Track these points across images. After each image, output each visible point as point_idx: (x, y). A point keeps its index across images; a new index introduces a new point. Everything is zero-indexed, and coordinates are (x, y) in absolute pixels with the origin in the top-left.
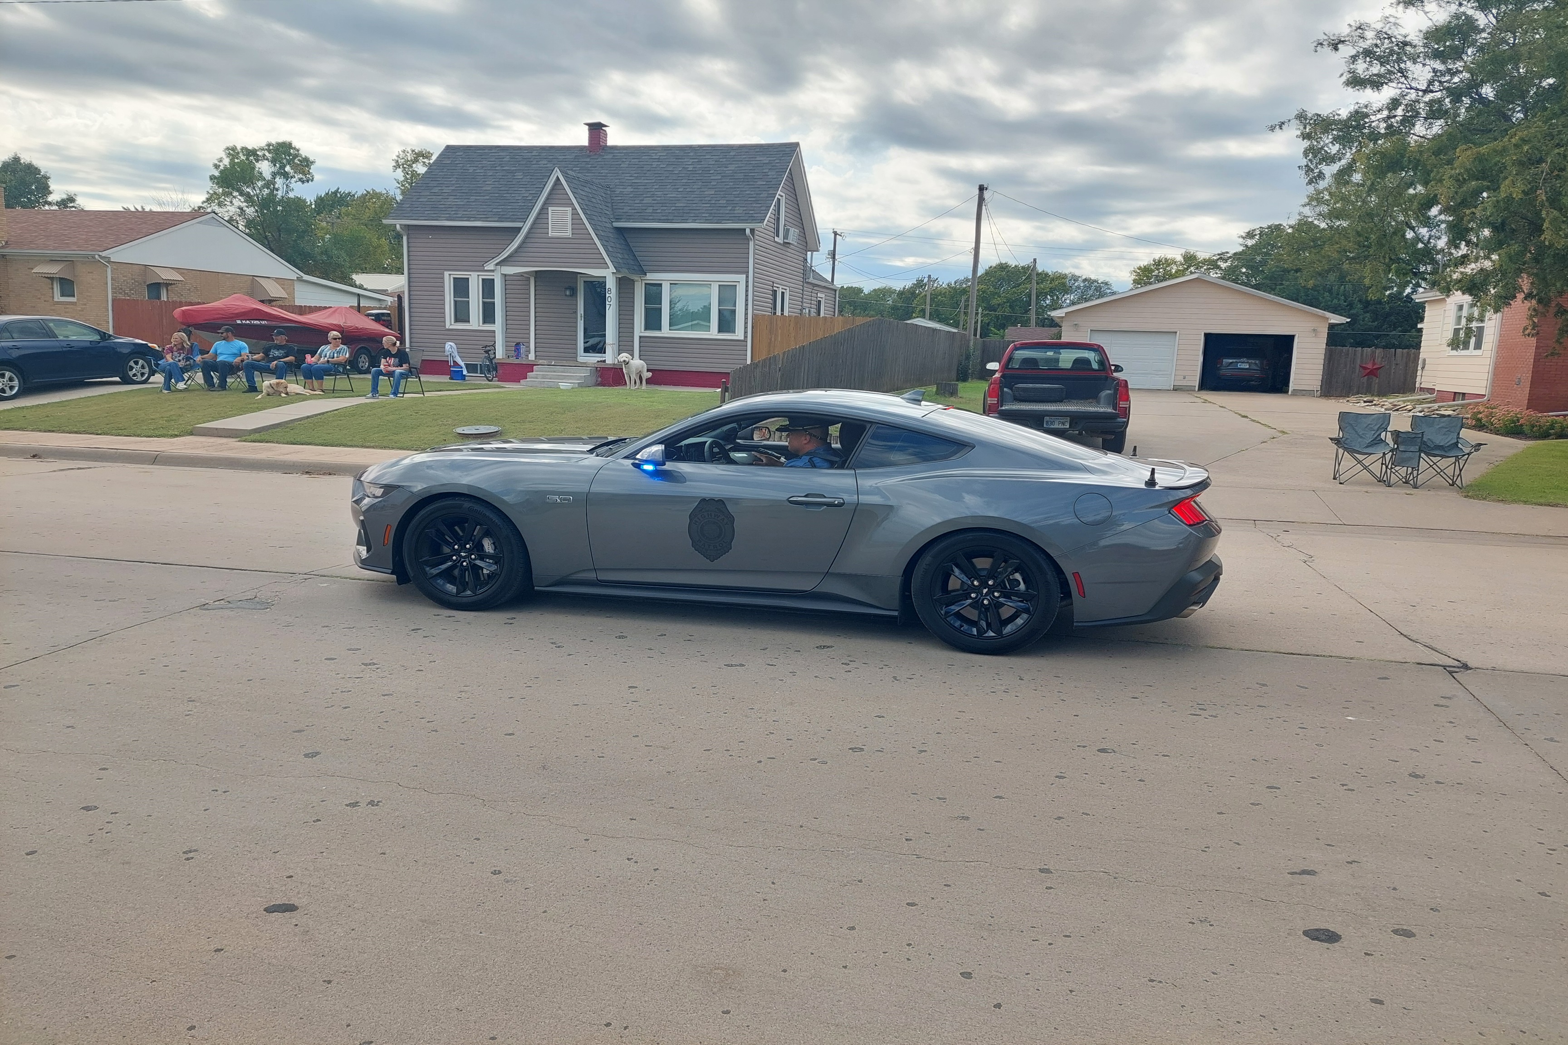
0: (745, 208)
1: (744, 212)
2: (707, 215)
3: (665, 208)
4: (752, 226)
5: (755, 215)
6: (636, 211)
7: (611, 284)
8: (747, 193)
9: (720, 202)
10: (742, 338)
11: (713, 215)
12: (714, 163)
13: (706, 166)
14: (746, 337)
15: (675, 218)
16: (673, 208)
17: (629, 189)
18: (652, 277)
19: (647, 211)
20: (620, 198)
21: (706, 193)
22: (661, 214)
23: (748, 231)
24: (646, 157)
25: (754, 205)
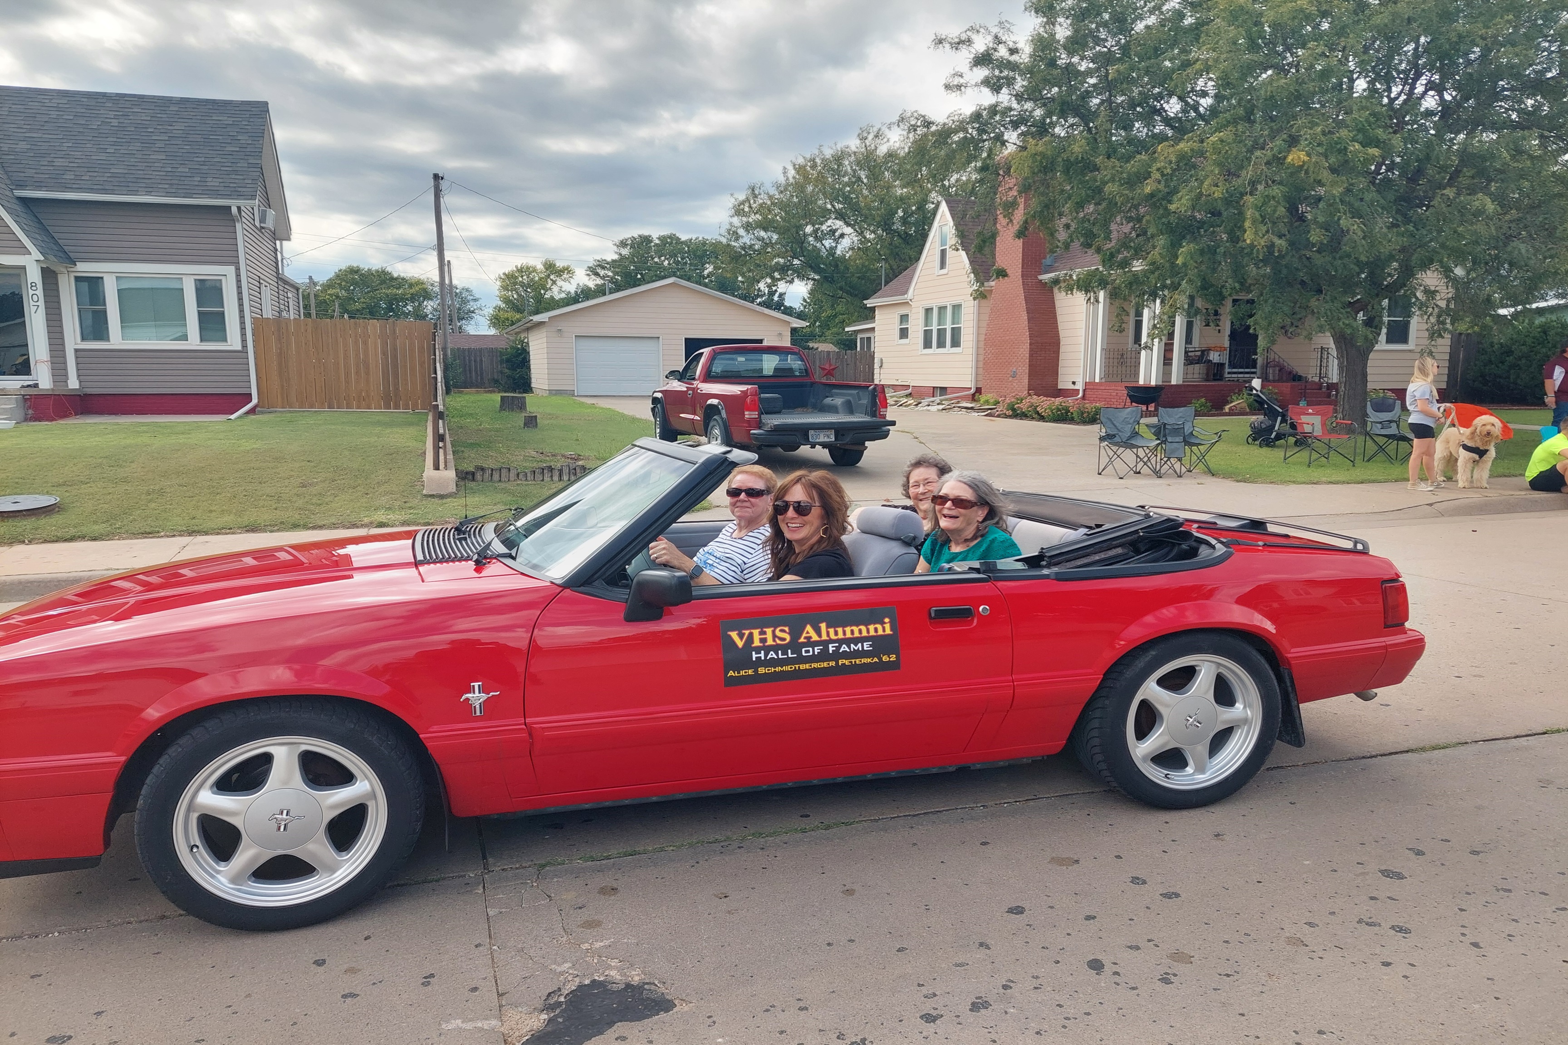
0: (221, 180)
1: (222, 184)
2: (167, 186)
3: (96, 174)
4: (241, 202)
5: (239, 189)
6: (47, 176)
7: (34, 275)
8: (215, 160)
9: (179, 170)
10: (239, 348)
11: (175, 187)
12: (149, 118)
13: (139, 122)
14: (245, 346)
15: (115, 188)
16: (109, 175)
17: (23, 146)
18: (85, 268)
19: (64, 177)
20: (13, 157)
21: (152, 157)
22: (90, 182)
23: (234, 210)
24: (36, 104)
25: (233, 176)
